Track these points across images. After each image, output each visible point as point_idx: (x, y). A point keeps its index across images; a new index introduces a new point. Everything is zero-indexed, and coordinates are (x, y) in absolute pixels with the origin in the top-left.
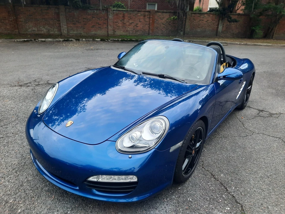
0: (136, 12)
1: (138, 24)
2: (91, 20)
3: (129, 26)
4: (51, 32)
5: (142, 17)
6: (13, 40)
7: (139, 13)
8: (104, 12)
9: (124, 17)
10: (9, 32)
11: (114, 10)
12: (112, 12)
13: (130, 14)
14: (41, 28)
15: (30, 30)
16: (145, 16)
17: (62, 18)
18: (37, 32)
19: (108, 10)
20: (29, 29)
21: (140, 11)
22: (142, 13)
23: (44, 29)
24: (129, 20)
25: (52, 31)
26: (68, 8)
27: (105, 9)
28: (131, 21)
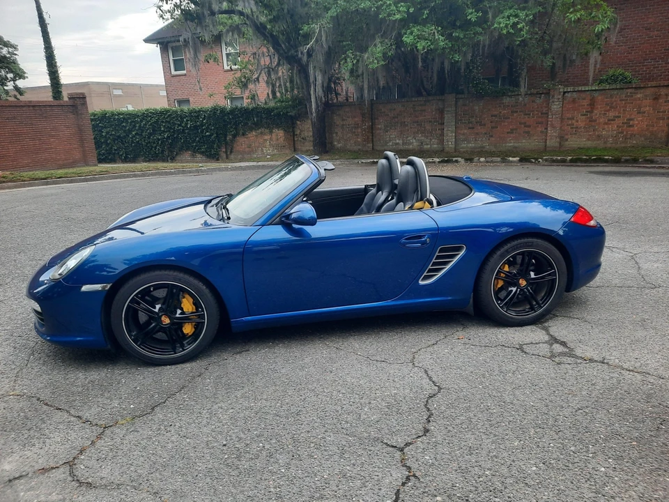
0: (629, 90)
1: (632, 120)
2: (509, 118)
3: (606, 126)
4: (425, 147)
5: (648, 101)
6: (356, 161)
7: (639, 91)
8: (540, 98)
9: (592, 105)
10: (360, 147)
11: (565, 93)
12: (560, 97)
13: (611, 96)
14: (409, 138)
15: (391, 144)
16: (656, 98)
17: (449, 118)
18: (401, 147)
19: (552, 93)
20: (390, 141)
21: (643, 88)
22: (648, 91)
23: (414, 141)
24: (608, 111)
25: (427, 144)
26: (462, 98)
27: (544, 92)
28: (611, 114)
